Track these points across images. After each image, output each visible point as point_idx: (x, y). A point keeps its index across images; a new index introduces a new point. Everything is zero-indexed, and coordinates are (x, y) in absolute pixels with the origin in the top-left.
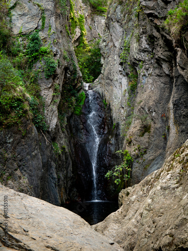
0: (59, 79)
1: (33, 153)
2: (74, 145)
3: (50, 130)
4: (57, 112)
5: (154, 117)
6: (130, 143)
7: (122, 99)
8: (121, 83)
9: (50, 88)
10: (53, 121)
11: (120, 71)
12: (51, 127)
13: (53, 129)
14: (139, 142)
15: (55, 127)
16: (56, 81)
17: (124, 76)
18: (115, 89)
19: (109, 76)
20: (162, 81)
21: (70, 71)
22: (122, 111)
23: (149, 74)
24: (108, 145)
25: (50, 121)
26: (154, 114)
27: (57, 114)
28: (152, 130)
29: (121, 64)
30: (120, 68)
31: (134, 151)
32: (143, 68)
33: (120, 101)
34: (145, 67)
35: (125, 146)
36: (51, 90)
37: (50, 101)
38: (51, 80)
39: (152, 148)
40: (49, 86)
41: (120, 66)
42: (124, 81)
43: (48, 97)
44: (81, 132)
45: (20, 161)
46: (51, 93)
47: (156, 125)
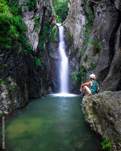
0: (39, 13)
1: (20, 65)
2: (50, 61)
3: (33, 50)
4: (37, 37)
5: (103, 42)
6: (85, 60)
7: (81, 32)
8: (81, 20)
9: (32, 19)
10: (35, 44)
11: (81, 11)
12: (34, 48)
13: (35, 50)
14: (92, 59)
15: (36, 48)
16: (36, 14)
17: (84, 15)
18: (77, 25)
19: (73, 16)
20: (113, 15)
21: (47, 11)
22: (81, 40)
23: (103, 11)
24: (71, 62)
25: (33, 44)
26: (104, 40)
27: (38, 39)
28: (101, 52)
29: (82, 5)
30: (81, 9)
31: (88, 66)
32: (99, 6)
33: (79, 33)
34: (101, 5)
35: (82, 63)
36: (33, 20)
37: (33, 29)
38: (33, 12)
39: (100, 64)
40: (32, 17)
41: (81, 7)
42: (83, 18)
43: (31, 26)
44: (54, 54)
45: (10, 70)
46: (33, 23)
47: (105, 48)
